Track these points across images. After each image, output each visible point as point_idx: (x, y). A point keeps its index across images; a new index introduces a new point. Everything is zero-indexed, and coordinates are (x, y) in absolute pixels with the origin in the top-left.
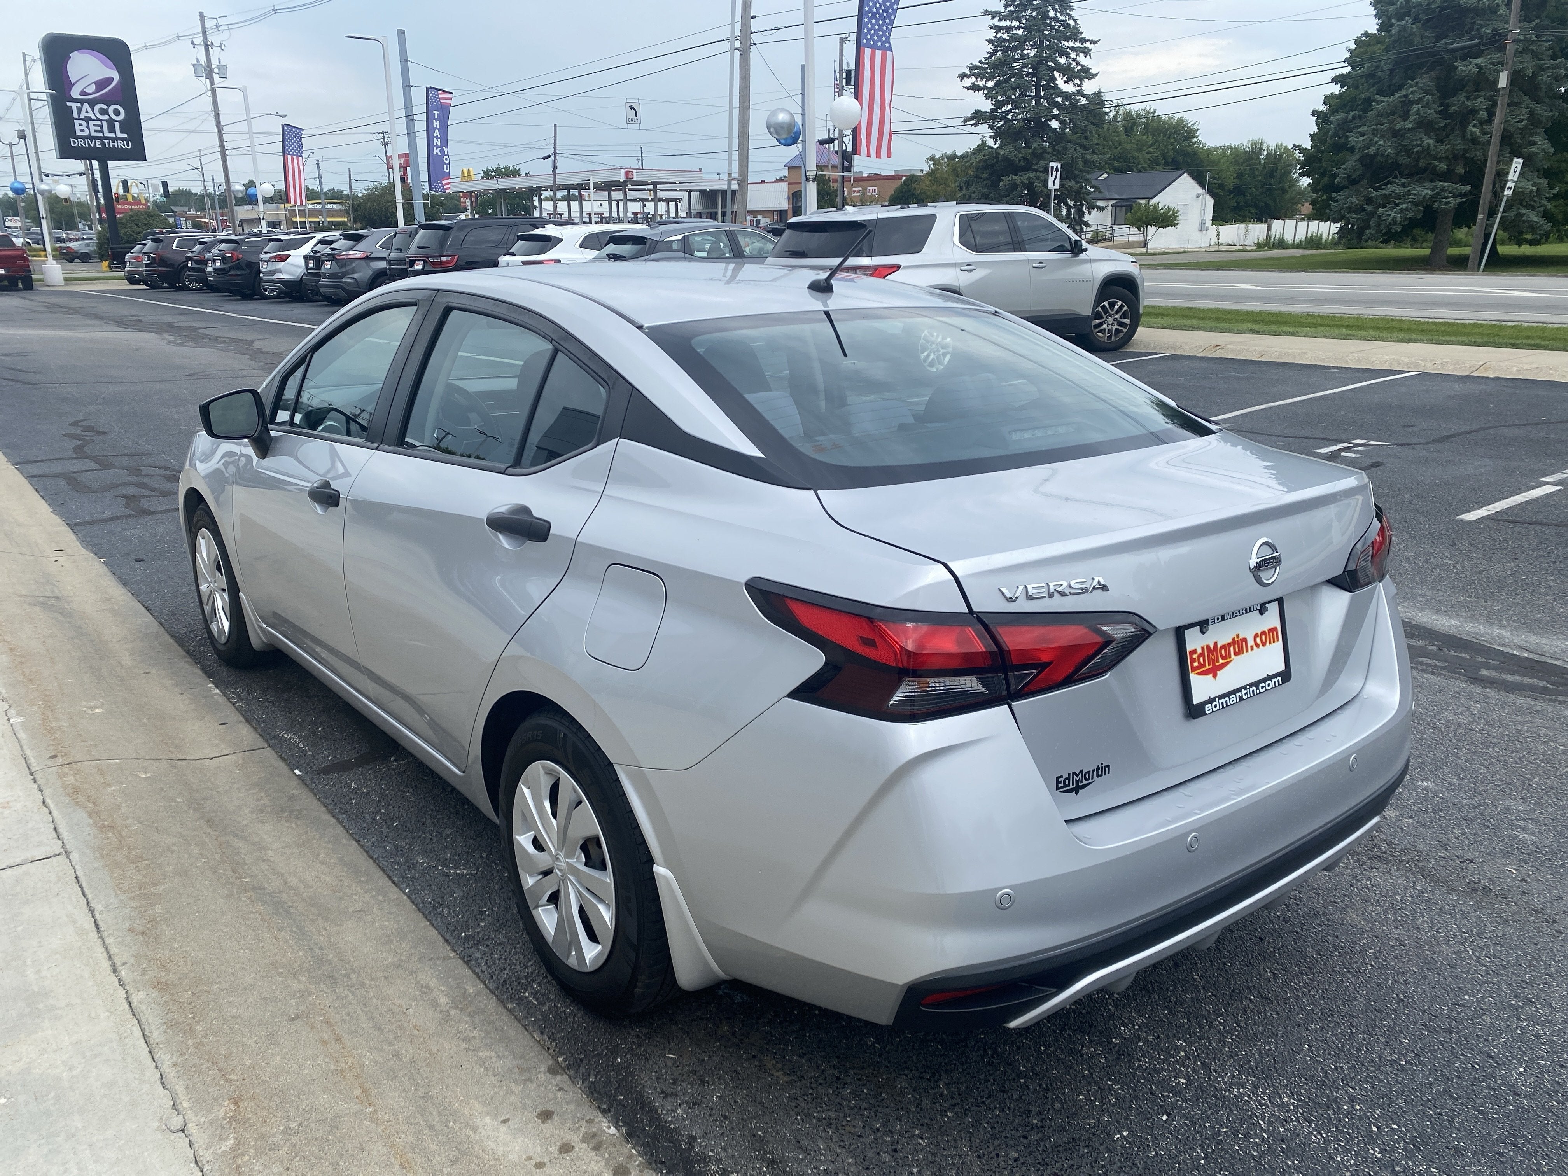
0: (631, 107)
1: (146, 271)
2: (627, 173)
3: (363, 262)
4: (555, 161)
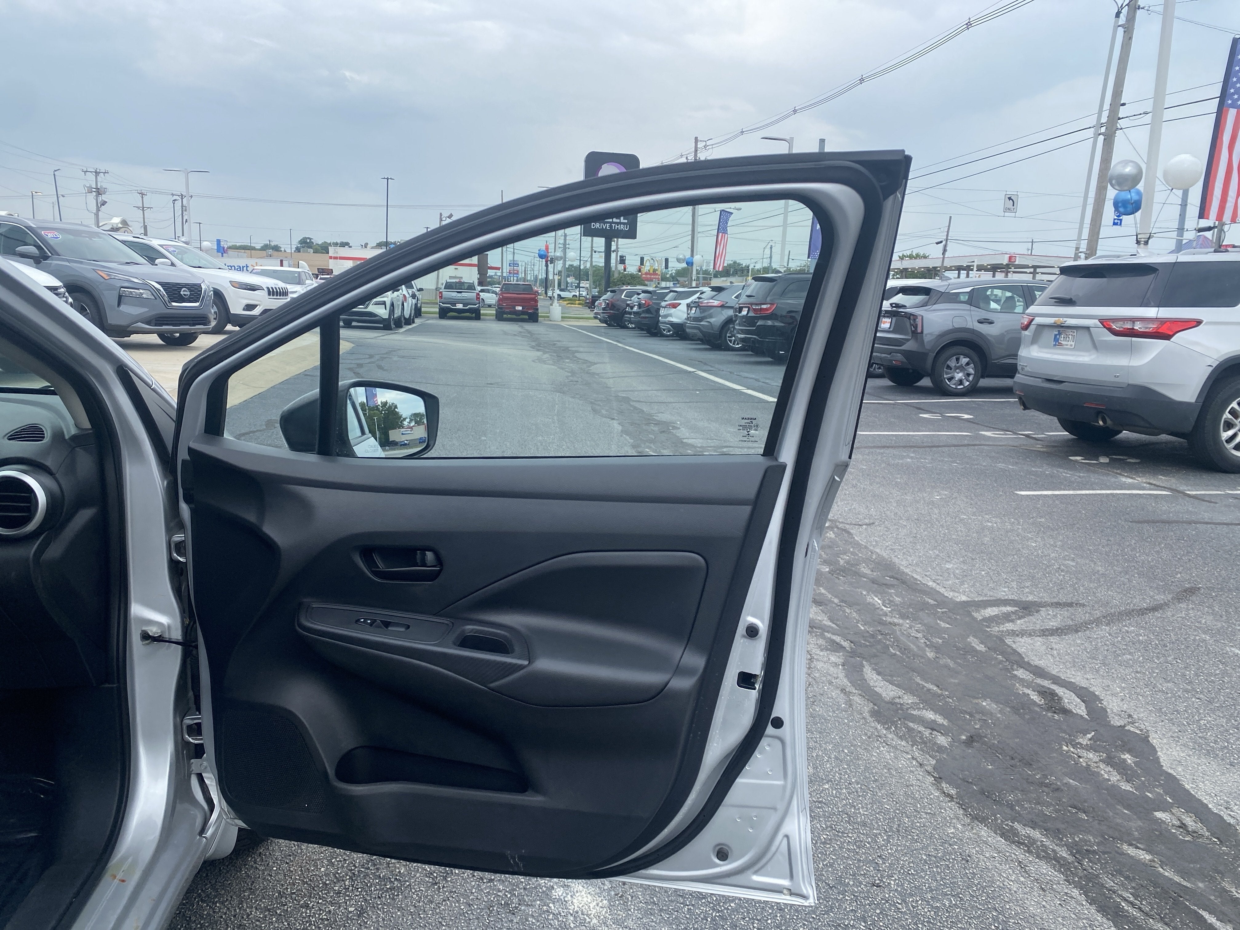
0: (1010, 198)
1: (602, 313)
2: (1010, 258)
3: (719, 309)
4: (945, 246)
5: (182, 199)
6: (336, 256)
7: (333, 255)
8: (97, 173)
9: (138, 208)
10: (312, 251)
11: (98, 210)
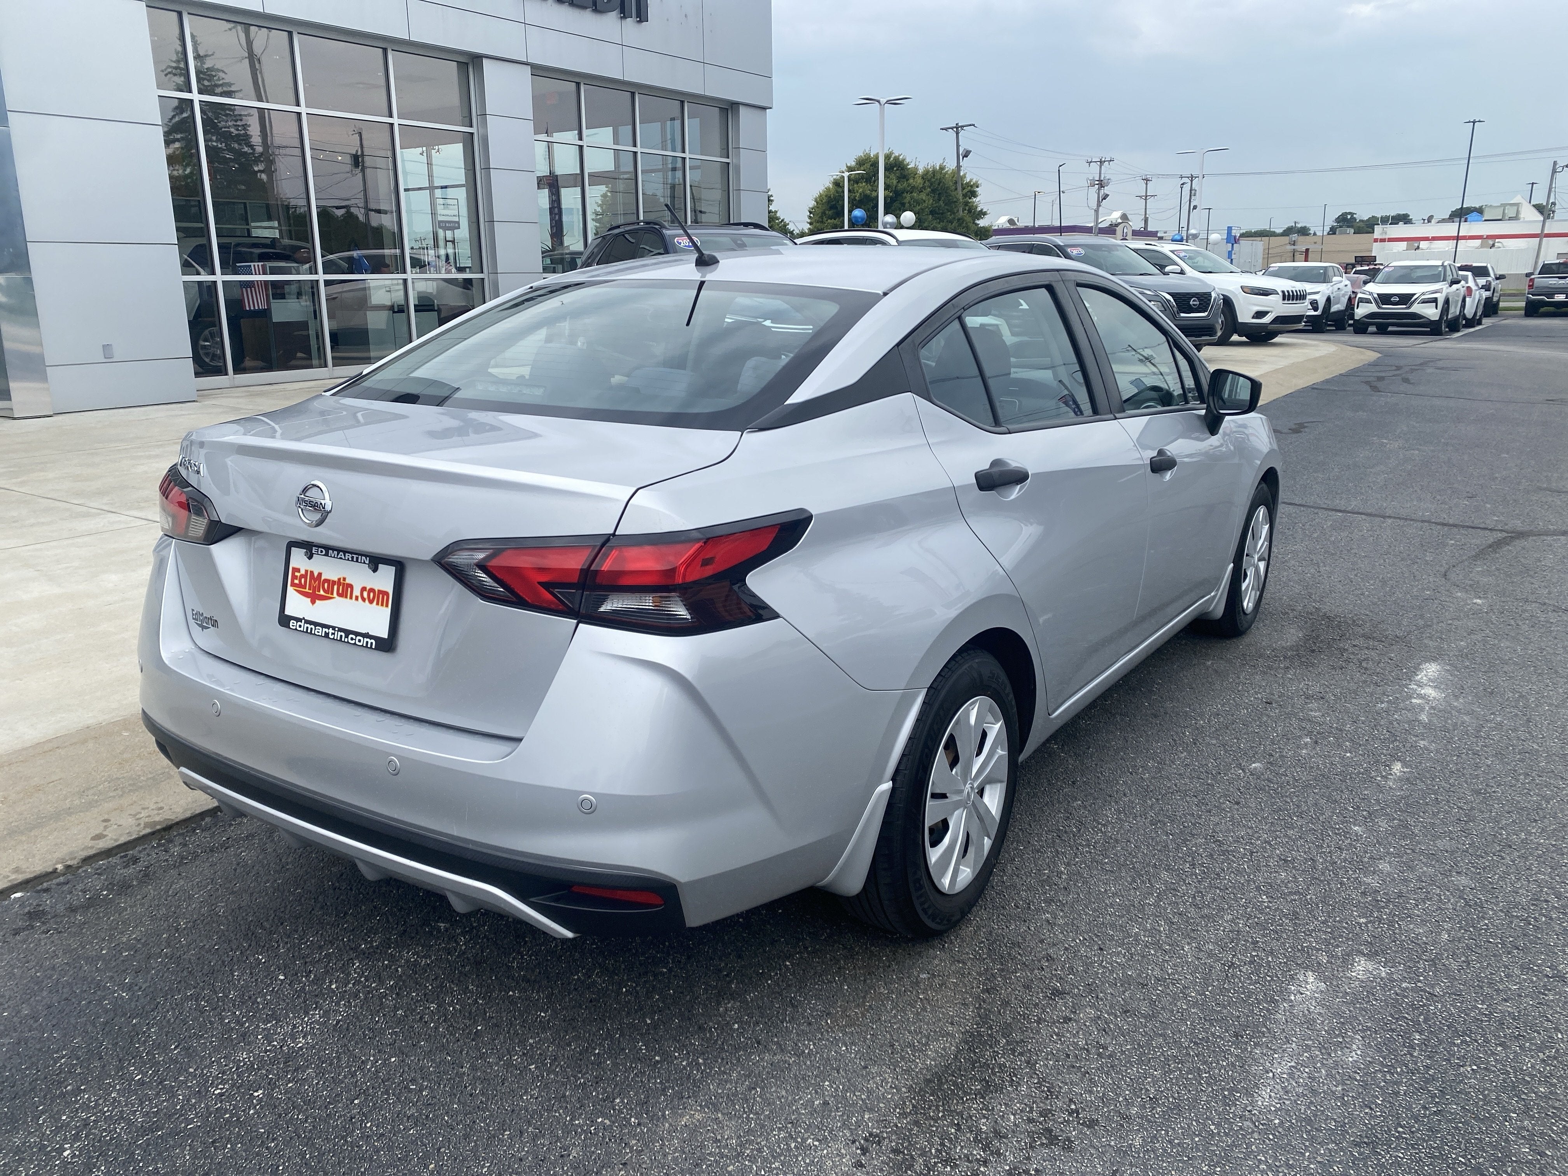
5: (1192, 181)
6: (1383, 237)
7: (1379, 237)
8: (1101, 162)
9: (1140, 197)
10: (1352, 231)
11: (1099, 205)
